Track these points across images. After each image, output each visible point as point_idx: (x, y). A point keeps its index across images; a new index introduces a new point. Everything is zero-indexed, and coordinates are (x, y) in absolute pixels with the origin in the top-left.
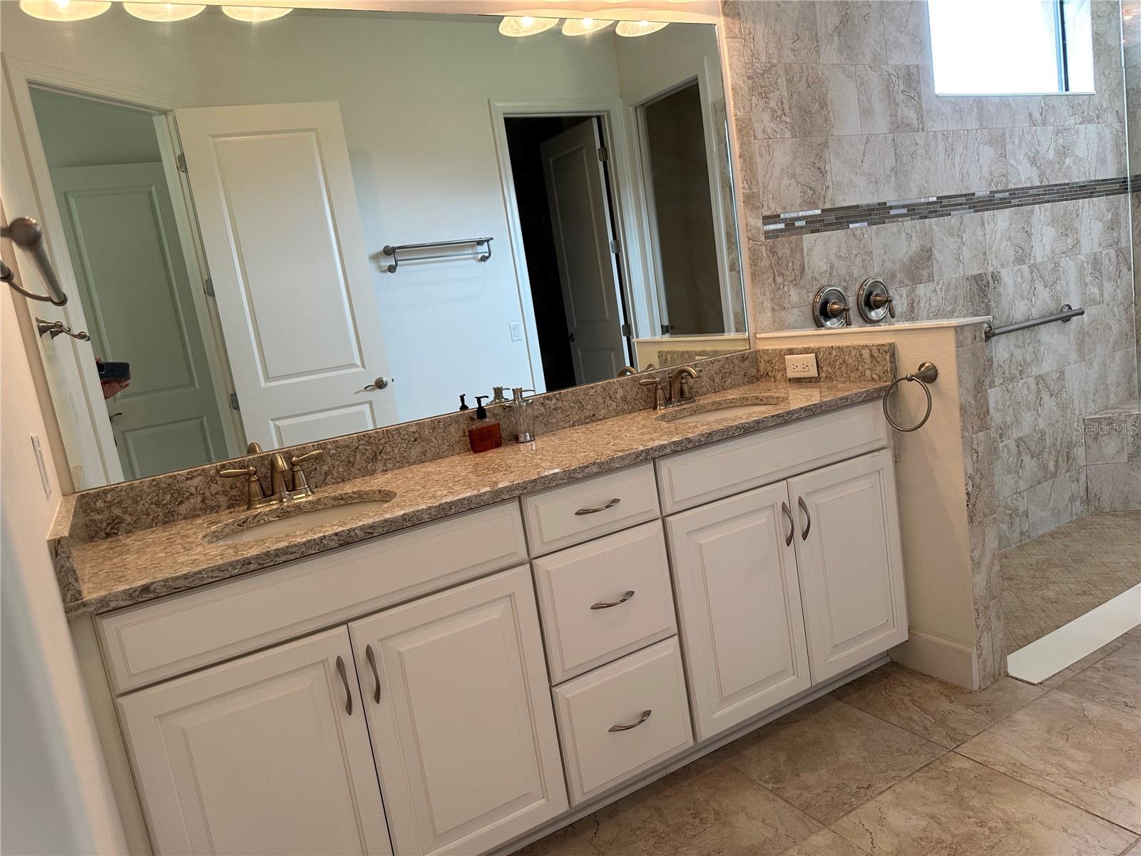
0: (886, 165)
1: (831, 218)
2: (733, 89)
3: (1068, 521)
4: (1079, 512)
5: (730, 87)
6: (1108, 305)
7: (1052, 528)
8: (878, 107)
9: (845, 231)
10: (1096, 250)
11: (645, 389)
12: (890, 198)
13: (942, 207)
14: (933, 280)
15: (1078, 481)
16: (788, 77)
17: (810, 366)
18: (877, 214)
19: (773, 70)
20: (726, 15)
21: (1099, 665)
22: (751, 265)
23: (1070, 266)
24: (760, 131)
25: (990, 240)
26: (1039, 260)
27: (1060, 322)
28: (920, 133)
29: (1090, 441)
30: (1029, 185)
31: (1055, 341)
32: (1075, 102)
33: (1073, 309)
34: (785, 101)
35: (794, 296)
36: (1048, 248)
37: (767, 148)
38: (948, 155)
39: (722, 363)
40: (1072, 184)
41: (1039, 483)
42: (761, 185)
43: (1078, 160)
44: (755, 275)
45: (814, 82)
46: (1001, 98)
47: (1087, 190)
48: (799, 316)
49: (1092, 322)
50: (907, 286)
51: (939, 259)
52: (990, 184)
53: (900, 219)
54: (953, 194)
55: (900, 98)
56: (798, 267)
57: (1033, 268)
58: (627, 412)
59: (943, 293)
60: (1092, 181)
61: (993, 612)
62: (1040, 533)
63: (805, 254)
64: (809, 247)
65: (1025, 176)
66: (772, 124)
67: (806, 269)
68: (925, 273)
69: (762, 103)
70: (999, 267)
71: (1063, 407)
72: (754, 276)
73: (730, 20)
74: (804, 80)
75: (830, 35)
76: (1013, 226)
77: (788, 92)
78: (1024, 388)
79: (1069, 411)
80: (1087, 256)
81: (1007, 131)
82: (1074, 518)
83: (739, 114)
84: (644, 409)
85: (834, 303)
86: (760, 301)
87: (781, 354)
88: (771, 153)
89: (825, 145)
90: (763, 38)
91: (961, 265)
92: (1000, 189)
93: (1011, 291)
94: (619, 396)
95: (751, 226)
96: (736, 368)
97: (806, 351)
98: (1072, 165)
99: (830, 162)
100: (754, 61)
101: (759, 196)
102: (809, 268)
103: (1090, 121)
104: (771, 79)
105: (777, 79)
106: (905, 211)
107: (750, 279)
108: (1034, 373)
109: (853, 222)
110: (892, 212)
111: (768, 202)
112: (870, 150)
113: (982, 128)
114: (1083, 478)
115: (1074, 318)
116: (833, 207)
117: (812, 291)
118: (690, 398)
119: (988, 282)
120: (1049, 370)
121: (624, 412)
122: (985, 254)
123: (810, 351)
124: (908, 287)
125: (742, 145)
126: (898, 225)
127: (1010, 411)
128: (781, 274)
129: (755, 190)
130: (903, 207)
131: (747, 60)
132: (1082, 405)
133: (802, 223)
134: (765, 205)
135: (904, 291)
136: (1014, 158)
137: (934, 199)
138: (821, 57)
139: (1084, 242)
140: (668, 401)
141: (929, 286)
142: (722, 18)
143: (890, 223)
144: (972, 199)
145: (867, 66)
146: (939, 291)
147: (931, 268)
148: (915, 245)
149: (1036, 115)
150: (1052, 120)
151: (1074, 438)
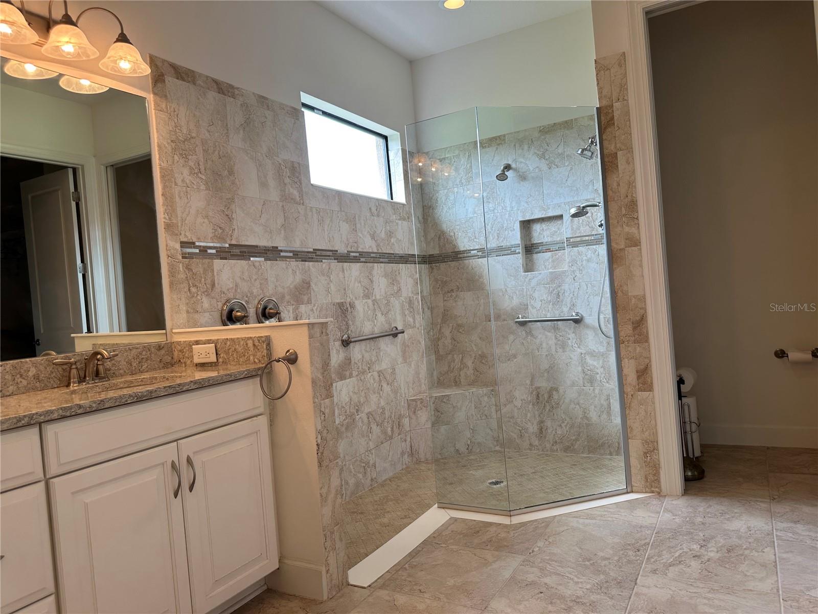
0: (278, 222)
1: (237, 251)
2: (159, 146)
3: (401, 469)
4: (407, 462)
5: (156, 144)
6: (418, 329)
7: (391, 474)
8: (272, 183)
9: (247, 262)
10: (410, 295)
11: (60, 369)
12: (281, 244)
13: (315, 256)
14: (311, 303)
15: (406, 441)
16: (204, 148)
17: (210, 353)
18: (271, 253)
19: (192, 141)
20: (155, 94)
21: (407, 566)
22: (169, 276)
23: (396, 303)
24: (180, 180)
25: (348, 281)
26: (378, 297)
27: (391, 336)
28: (301, 206)
29: (411, 414)
30: (370, 251)
31: (389, 349)
32: (395, 206)
33: (398, 329)
34: (201, 163)
35: (206, 302)
36: (383, 290)
37: (186, 194)
38: (320, 224)
39: (139, 350)
40: (396, 254)
41: (382, 443)
42: (179, 218)
43: (399, 241)
44: (173, 284)
45: (225, 156)
46: (352, 195)
47: (405, 259)
48: (210, 319)
49: (410, 339)
50: (292, 305)
51: (316, 290)
52: (347, 246)
53: (288, 260)
54: (323, 248)
55: (287, 180)
56: (209, 282)
57: (374, 301)
58: (39, 389)
59: (318, 312)
60: (406, 254)
61: (336, 536)
62: (384, 478)
63: (215, 274)
64: (219, 269)
65: (368, 245)
66: (190, 177)
67: (216, 285)
68: (305, 298)
69: (182, 161)
70: (354, 299)
71: (395, 392)
72: (171, 284)
73: (158, 98)
74: (217, 152)
75: (238, 128)
76: (362, 274)
77: (204, 158)
78: (371, 378)
79: (399, 394)
80: (406, 298)
81: (357, 216)
82: (404, 467)
83: (162, 164)
84: (58, 387)
85: (237, 311)
86: (177, 304)
87: (190, 345)
88: (189, 197)
89: (232, 200)
90: (185, 117)
91: (330, 295)
92: (353, 250)
93: (361, 315)
94: (31, 374)
95: (170, 247)
96: (153, 355)
97: (209, 342)
98: (395, 243)
99: (236, 212)
100: (177, 131)
101: (178, 226)
102: (218, 284)
103: (404, 219)
104: (191, 147)
105: (195, 147)
106: (291, 254)
107: (169, 287)
108: (377, 369)
109: (253, 257)
110: (282, 254)
111: (185, 232)
112: (266, 210)
113: (341, 211)
114: (409, 439)
115: (399, 335)
116: (238, 244)
117: (221, 302)
118: (104, 378)
119: (347, 308)
120: (386, 367)
121: (35, 389)
122: (345, 289)
123: (211, 342)
124: (294, 306)
125: (165, 187)
126: (286, 263)
127: (363, 394)
128: (195, 286)
129: (174, 221)
130: (290, 252)
131: (171, 129)
132: (406, 391)
133: (214, 251)
134: (183, 233)
135: (291, 308)
136: (361, 233)
137: (311, 250)
138: (230, 141)
139: (404, 290)
140: (82, 380)
141: (308, 306)
142: (152, 96)
143: (280, 261)
144: (336, 254)
145: (264, 155)
146: (315, 311)
147: (309, 295)
148: (298, 278)
149: (374, 209)
150: (383, 215)
151: (402, 412)
